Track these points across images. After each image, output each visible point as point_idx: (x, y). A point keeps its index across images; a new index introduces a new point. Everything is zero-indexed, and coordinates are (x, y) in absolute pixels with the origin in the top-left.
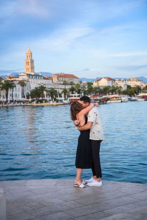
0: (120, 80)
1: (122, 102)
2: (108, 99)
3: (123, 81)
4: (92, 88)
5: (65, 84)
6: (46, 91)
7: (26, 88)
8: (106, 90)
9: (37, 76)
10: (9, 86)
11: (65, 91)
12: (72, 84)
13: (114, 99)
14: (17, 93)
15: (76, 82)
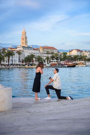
0: (86, 51)
1: (86, 66)
2: (77, 64)
3: (88, 52)
4: (66, 56)
5: (48, 53)
6: (35, 58)
7: (21, 56)
8: (76, 58)
9: (29, 48)
10: (10, 54)
11: (48, 58)
12: (52, 53)
13: (81, 64)
14: (16, 59)
15: (55, 52)
